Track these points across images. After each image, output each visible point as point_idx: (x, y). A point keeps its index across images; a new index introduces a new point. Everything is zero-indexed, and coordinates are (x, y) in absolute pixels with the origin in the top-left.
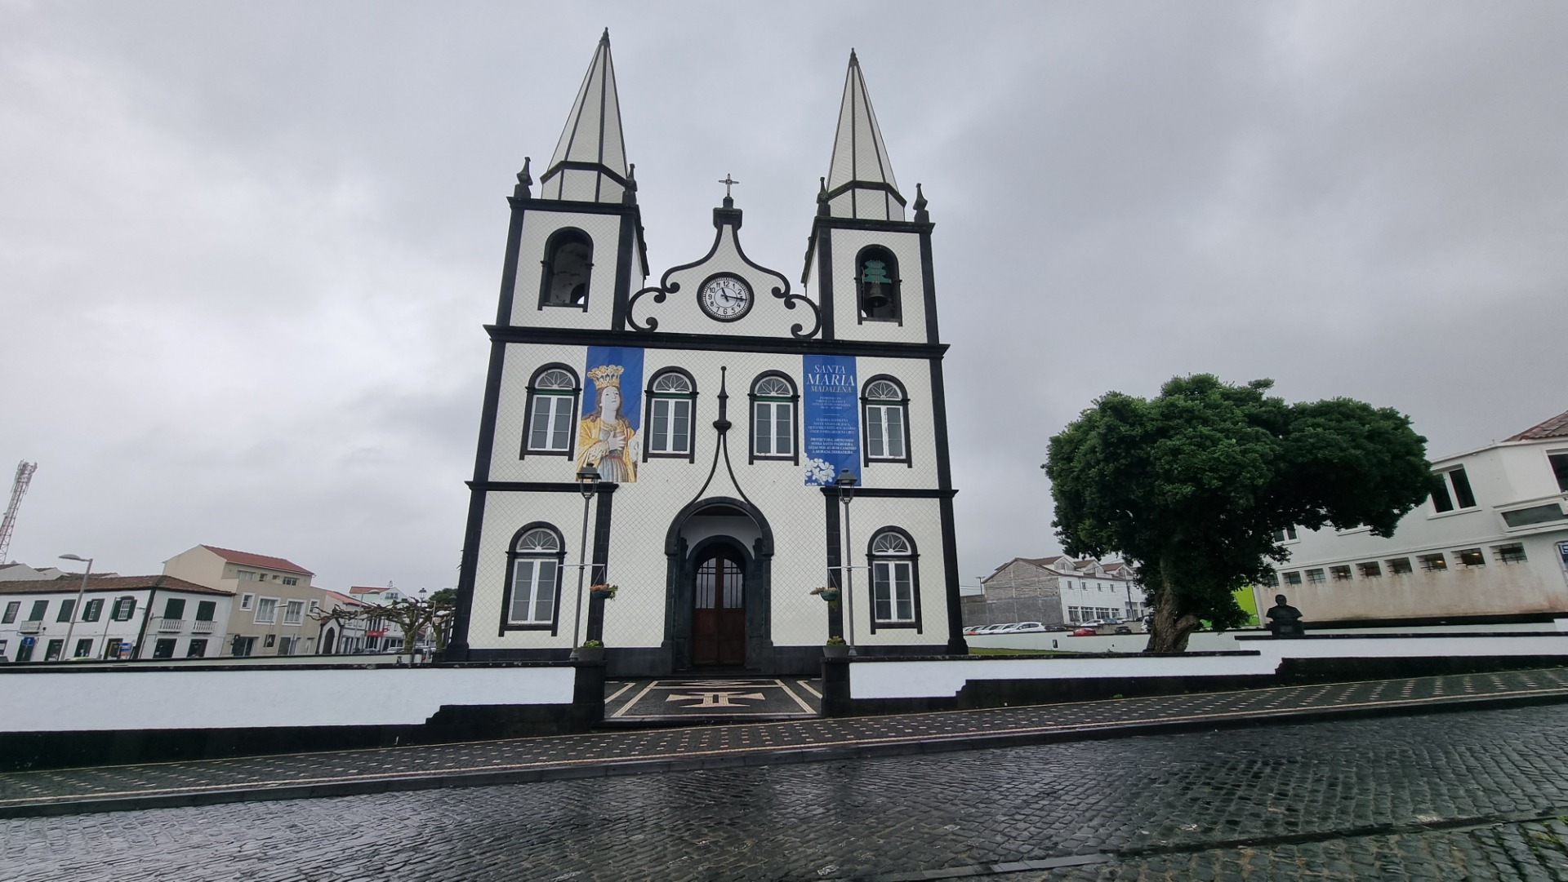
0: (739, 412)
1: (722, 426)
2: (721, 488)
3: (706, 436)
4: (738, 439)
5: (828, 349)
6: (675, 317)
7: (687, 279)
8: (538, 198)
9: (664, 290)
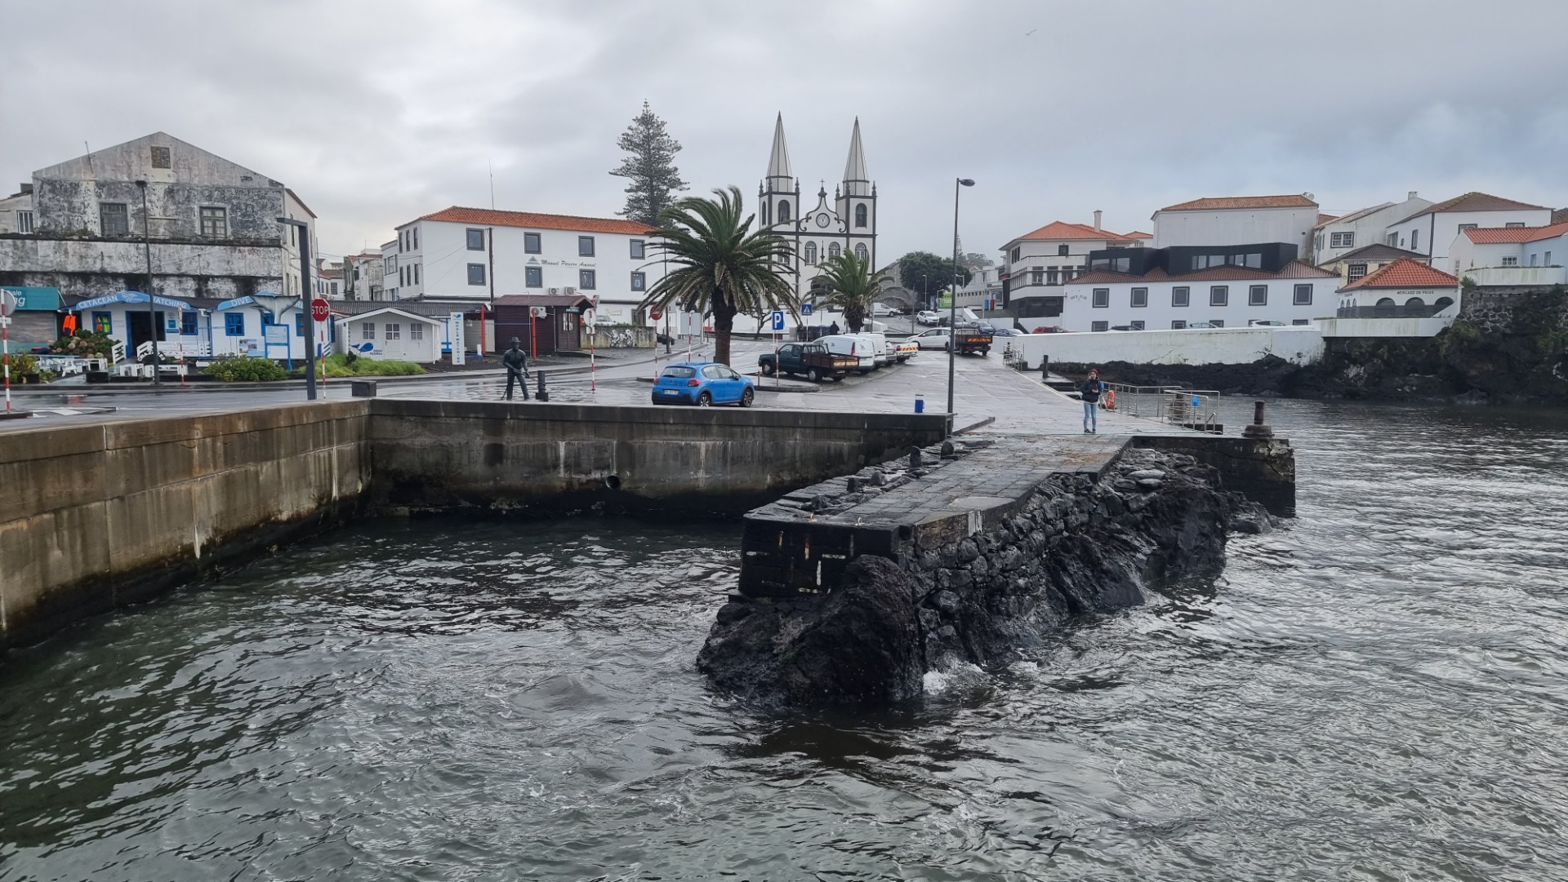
0: (826, 253)
1: (822, 257)
2: (823, 273)
3: (819, 259)
5: (848, 235)
6: (811, 227)
7: (814, 216)
8: (774, 190)
9: (808, 219)
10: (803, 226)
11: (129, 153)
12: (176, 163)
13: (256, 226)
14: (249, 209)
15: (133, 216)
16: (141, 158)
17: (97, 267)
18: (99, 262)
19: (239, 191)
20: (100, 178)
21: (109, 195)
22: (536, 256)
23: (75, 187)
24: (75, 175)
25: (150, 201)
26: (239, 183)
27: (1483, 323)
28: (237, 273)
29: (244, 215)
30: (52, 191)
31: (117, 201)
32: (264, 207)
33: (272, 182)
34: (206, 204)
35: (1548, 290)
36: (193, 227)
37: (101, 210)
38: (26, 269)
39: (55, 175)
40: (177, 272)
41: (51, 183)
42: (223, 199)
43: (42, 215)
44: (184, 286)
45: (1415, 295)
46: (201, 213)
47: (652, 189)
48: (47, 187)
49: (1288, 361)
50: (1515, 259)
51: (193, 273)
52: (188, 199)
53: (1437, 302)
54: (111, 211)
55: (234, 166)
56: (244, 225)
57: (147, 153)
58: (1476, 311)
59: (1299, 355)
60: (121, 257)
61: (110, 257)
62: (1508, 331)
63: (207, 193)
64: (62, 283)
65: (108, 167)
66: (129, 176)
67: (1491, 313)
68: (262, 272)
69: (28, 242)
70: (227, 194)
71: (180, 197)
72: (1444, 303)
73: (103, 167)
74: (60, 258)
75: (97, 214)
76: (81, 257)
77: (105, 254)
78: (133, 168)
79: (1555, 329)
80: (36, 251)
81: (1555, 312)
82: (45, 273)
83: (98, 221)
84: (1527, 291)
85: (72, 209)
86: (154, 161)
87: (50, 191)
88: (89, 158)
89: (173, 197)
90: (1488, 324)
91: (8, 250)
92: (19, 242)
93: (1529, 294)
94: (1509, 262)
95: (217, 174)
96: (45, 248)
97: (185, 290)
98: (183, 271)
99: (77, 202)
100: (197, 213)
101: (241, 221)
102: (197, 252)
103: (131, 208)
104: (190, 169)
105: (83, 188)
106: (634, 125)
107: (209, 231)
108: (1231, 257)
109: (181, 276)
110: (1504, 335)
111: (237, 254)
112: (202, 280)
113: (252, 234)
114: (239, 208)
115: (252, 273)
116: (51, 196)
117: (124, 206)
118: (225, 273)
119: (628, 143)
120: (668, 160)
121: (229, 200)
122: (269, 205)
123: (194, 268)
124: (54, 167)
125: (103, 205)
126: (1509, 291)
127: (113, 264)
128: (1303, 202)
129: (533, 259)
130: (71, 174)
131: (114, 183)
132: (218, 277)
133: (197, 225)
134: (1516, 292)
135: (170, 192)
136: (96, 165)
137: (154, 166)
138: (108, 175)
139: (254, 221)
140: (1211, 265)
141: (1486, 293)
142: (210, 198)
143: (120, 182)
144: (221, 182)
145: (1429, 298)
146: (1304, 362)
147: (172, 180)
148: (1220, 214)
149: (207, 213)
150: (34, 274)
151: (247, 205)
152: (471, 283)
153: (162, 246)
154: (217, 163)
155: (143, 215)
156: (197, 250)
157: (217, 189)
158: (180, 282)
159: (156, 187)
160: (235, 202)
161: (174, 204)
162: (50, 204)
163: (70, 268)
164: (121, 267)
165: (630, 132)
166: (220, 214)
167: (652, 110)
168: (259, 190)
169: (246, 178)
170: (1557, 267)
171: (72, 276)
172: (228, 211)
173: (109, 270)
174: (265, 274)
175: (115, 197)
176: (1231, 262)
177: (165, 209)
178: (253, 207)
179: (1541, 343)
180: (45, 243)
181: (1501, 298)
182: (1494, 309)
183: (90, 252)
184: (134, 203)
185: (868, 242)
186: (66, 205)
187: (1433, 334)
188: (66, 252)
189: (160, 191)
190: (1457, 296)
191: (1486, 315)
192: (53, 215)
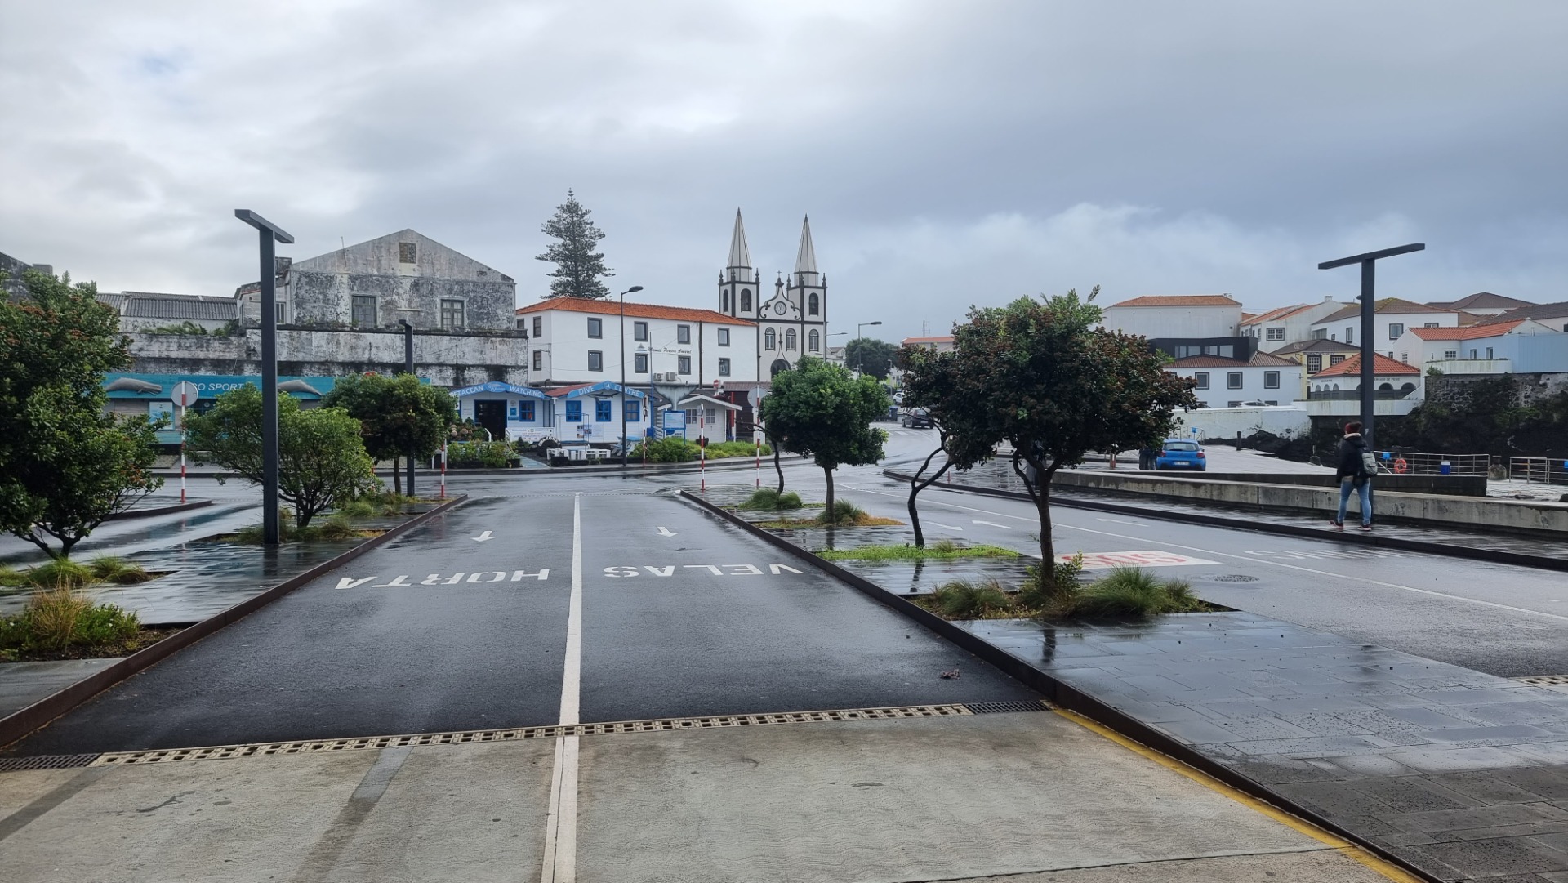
0: (784, 339)
1: (781, 342)
2: (781, 357)
3: (777, 345)
4: (784, 345)
5: (803, 323)
6: (770, 314)
7: (772, 304)
8: (737, 279)
9: (767, 307)
10: (763, 312)
11: (379, 248)
12: (421, 259)
13: (489, 317)
14: (484, 302)
15: (381, 307)
16: (390, 252)
17: (365, 358)
18: (367, 352)
19: (476, 284)
20: (353, 272)
21: (361, 288)
22: (644, 344)
23: (330, 279)
24: (329, 268)
25: (398, 294)
26: (475, 278)
27: (1450, 404)
28: (488, 362)
29: (479, 308)
30: (309, 283)
31: (368, 294)
32: (497, 300)
33: (504, 277)
34: (446, 297)
35: (1500, 378)
36: (434, 318)
37: (353, 301)
38: (300, 359)
39: (313, 269)
40: (436, 362)
41: (308, 276)
42: (461, 293)
43: (299, 306)
44: (443, 375)
45: (1386, 382)
46: (442, 305)
47: (575, 273)
48: (304, 280)
49: (1278, 436)
50: (1455, 352)
51: (450, 362)
52: (431, 292)
53: (1403, 387)
54: (361, 302)
55: (472, 261)
56: (479, 317)
57: (396, 248)
58: (1444, 395)
59: (1288, 431)
60: (388, 348)
61: (377, 348)
62: (1471, 411)
63: (448, 287)
64: (337, 372)
65: (360, 261)
66: (379, 269)
67: (1457, 396)
68: (510, 362)
69: (304, 333)
70: (466, 288)
71: (424, 290)
72: (1409, 388)
73: (355, 262)
74: (332, 348)
75: (349, 306)
76: (352, 347)
77: (373, 345)
78: (383, 262)
79: (1507, 409)
80: (310, 342)
81: (1507, 396)
82: (322, 363)
83: (350, 312)
84: (1483, 378)
85: (326, 301)
86: (401, 256)
87: (307, 283)
88: (343, 252)
89: (418, 290)
90: (1455, 405)
91: (284, 340)
92: (295, 333)
93: (1485, 381)
94: (1450, 355)
95: (456, 269)
96: (319, 339)
97: (445, 379)
98: (441, 361)
99: (331, 294)
100: (438, 306)
101: (477, 314)
102: (455, 342)
103: (379, 300)
104: (433, 263)
105: (337, 281)
106: (559, 212)
107: (447, 322)
108: (1206, 348)
109: (441, 365)
110: (1467, 414)
111: (489, 345)
112: (459, 369)
113: (486, 326)
114: (475, 301)
115: (501, 362)
116: (307, 288)
117: (374, 297)
118: (478, 363)
119: (555, 230)
120: (591, 246)
121: (468, 292)
122: (502, 298)
123: (450, 358)
124: (311, 260)
125: (354, 297)
126: (1469, 379)
127: (380, 354)
128: (1223, 301)
129: (641, 347)
130: (326, 267)
131: (366, 276)
132: (473, 366)
133: (438, 316)
134: (1474, 379)
135: (416, 285)
136: (349, 259)
137: (401, 261)
138: (360, 269)
139: (488, 313)
140: (1190, 355)
141: (1451, 380)
142: (450, 291)
143: (371, 276)
144: (459, 277)
145: (1397, 384)
146: (1293, 436)
147: (417, 275)
148: (1162, 310)
149: (446, 305)
150: (312, 364)
151: (482, 298)
152: (591, 369)
153: (424, 337)
154: (458, 259)
155: (390, 306)
156: (455, 341)
157: (457, 283)
158: (441, 371)
159: (403, 280)
160: (472, 295)
161: (419, 297)
162: (306, 296)
163: (341, 358)
164: (387, 357)
165: (555, 219)
166: (457, 306)
167: (577, 199)
168: (494, 284)
169: (482, 273)
170: (1505, 359)
171: (344, 365)
172: (465, 304)
173: (376, 360)
174: (513, 364)
175: (366, 290)
176: (1206, 352)
177: (410, 302)
178: (488, 300)
179: (1498, 420)
180: (320, 334)
181: (1463, 385)
182: (1458, 393)
183: (360, 343)
184: (383, 296)
185: (820, 328)
186: (321, 297)
187: (1406, 413)
188: (338, 343)
189: (407, 284)
190: (1420, 384)
191: (1452, 398)
192: (309, 307)
